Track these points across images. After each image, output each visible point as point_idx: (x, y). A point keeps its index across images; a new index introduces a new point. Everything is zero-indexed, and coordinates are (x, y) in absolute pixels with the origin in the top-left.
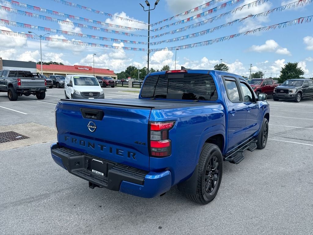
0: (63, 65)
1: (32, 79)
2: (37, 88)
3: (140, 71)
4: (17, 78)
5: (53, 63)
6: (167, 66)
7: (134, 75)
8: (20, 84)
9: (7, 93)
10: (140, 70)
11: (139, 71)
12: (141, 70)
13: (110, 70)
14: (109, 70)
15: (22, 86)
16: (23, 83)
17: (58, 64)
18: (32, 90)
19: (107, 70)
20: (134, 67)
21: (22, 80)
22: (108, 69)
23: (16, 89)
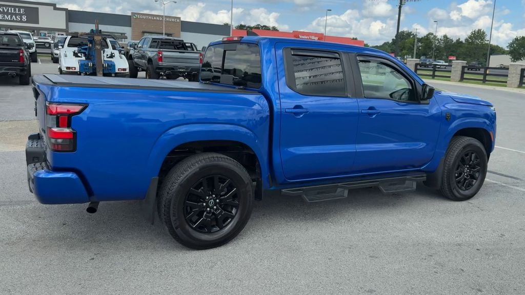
0: (277, 30)
1: (180, 52)
2: (187, 68)
3: (420, 40)
4: (157, 50)
5: (262, 27)
6: (479, 30)
7: (405, 49)
8: (160, 59)
9: (145, 72)
10: (418, 39)
11: (416, 40)
12: (422, 38)
13: (359, 39)
14: (356, 39)
15: (164, 64)
16: (166, 57)
17: (269, 29)
18: (178, 70)
19: (353, 39)
20: (411, 32)
21: (165, 54)
22: (355, 37)
23: (155, 68)
